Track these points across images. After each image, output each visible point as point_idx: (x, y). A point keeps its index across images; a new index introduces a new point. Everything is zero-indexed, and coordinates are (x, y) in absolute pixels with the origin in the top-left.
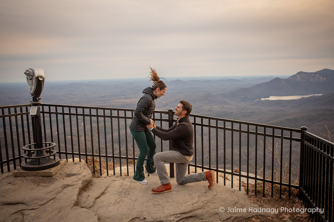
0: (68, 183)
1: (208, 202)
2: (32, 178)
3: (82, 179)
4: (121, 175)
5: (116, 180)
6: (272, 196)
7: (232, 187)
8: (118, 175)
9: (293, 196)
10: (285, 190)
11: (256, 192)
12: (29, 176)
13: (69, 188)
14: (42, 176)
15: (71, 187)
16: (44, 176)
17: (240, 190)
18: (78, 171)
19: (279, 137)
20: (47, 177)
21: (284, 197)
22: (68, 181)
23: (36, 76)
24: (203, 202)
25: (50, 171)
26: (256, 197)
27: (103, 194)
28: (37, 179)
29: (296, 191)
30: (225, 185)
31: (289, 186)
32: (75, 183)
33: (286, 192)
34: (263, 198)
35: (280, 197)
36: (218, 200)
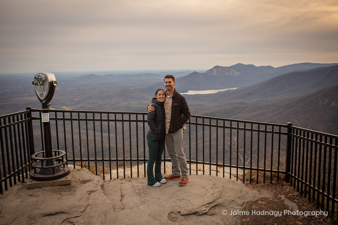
0: (91, 189)
1: (221, 192)
2: (50, 188)
3: (99, 184)
4: (125, 178)
5: (122, 182)
6: (264, 182)
7: (230, 178)
8: (121, 178)
9: (280, 180)
10: (275, 176)
11: (251, 180)
12: (45, 187)
13: (93, 194)
14: (60, 185)
15: (94, 192)
16: (61, 185)
17: (237, 180)
18: (90, 177)
19: (270, 132)
20: (64, 185)
21: (273, 182)
22: (88, 187)
23: (49, 81)
24: (218, 192)
25: (67, 179)
26: (252, 184)
27: (122, 196)
28: (56, 188)
29: (282, 176)
30: (224, 177)
31: (278, 172)
32: (96, 189)
33: (275, 178)
34: (257, 184)
35: (271, 182)
36: (228, 190)
